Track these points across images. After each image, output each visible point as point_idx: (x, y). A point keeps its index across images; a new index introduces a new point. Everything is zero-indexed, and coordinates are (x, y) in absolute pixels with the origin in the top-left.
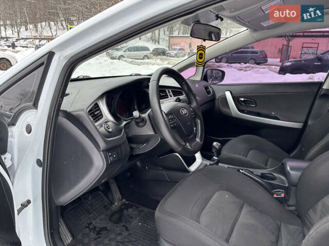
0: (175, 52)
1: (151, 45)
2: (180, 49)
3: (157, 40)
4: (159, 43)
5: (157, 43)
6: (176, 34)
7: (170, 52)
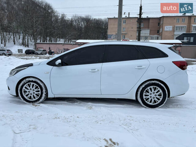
0: (41, 52)
1: (23, 48)
2: (43, 51)
3: (27, 44)
4: (28, 47)
5: (27, 47)
6: (38, 41)
7: (37, 52)
